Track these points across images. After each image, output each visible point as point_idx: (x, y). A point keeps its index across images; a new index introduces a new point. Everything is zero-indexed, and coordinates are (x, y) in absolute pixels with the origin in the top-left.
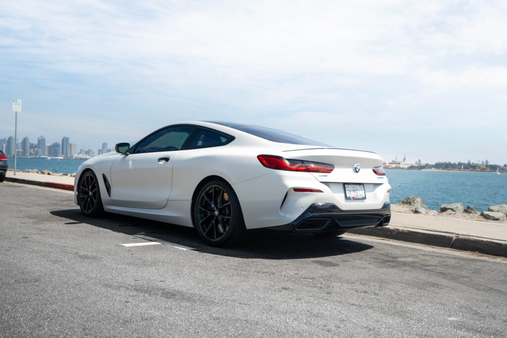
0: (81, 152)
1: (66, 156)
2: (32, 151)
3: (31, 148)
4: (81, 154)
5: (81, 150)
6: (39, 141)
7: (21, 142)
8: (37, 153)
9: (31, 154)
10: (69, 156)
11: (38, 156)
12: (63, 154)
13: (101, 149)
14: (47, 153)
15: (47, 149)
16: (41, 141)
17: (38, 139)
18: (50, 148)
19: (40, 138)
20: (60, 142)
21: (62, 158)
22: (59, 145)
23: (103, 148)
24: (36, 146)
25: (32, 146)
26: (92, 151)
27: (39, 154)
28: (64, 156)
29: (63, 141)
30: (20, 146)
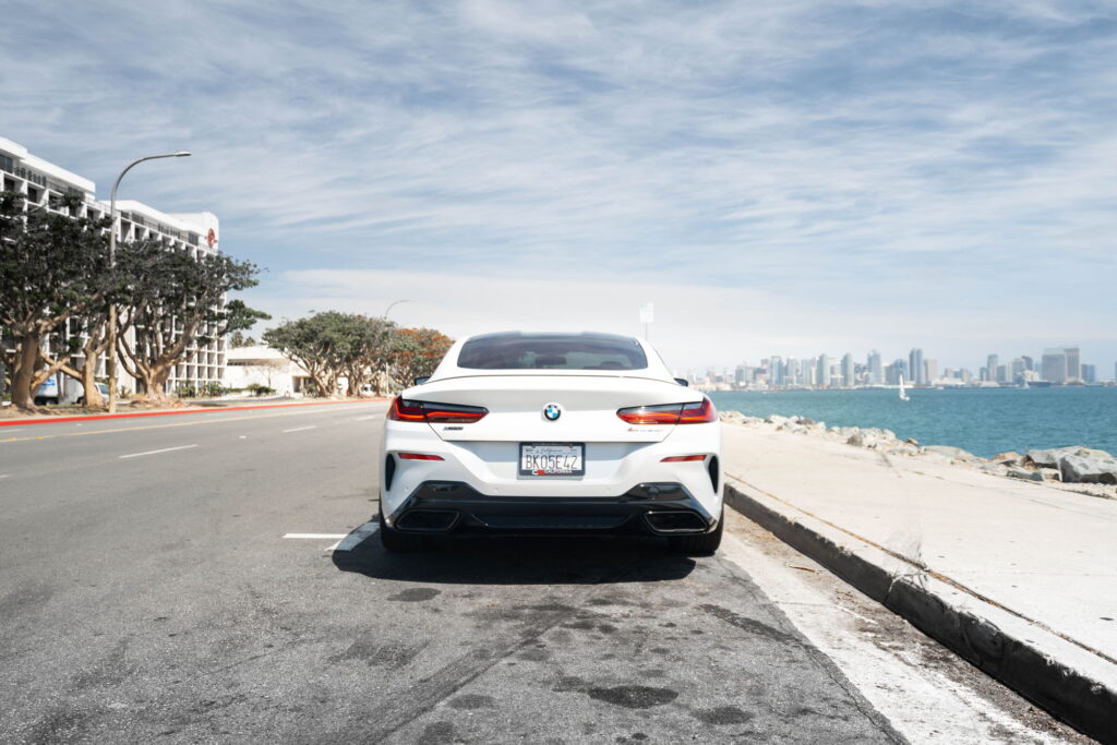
0: (946, 375)
1: (918, 382)
2: (858, 377)
3: (856, 372)
4: (945, 379)
5: (946, 371)
6: (870, 359)
7: (839, 363)
8: (866, 380)
9: (857, 382)
10: (923, 381)
11: (868, 386)
12: (912, 379)
13: (985, 366)
14: (883, 379)
15: (883, 370)
16: (874, 359)
17: (868, 355)
18: (889, 369)
19: (872, 354)
20: (906, 358)
21: (911, 387)
22: (905, 364)
23: (989, 366)
24: (864, 368)
25: (858, 369)
26: (967, 371)
27: (871, 381)
28: (914, 382)
29: (911, 356)
30: (838, 370)
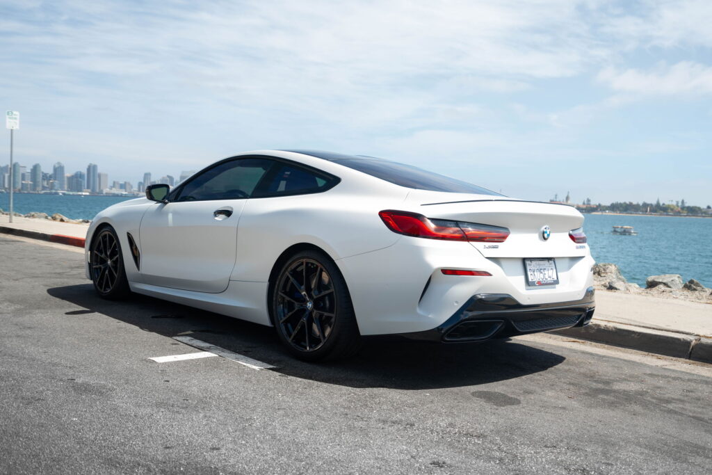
0: (114, 186)
1: (93, 190)
2: (45, 183)
3: (44, 179)
4: (114, 189)
5: (114, 183)
6: (55, 170)
7: (29, 171)
8: (52, 187)
9: (44, 188)
10: (98, 191)
11: (54, 191)
12: (88, 188)
13: (142, 181)
14: (66, 187)
15: (66, 179)
16: (59, 170)
17: (54, 166)
18: (71, 179)
19: (57, 166)
20: (85, 171)
21: (88, 194)
22: (84, 175)
23: (144, 181)
24: (51, 177)
25: (45, 177)
26: (129, 184)
27: (56, 188)
28: (89, 190)
29: (89, 170)
30: (28, 177)
